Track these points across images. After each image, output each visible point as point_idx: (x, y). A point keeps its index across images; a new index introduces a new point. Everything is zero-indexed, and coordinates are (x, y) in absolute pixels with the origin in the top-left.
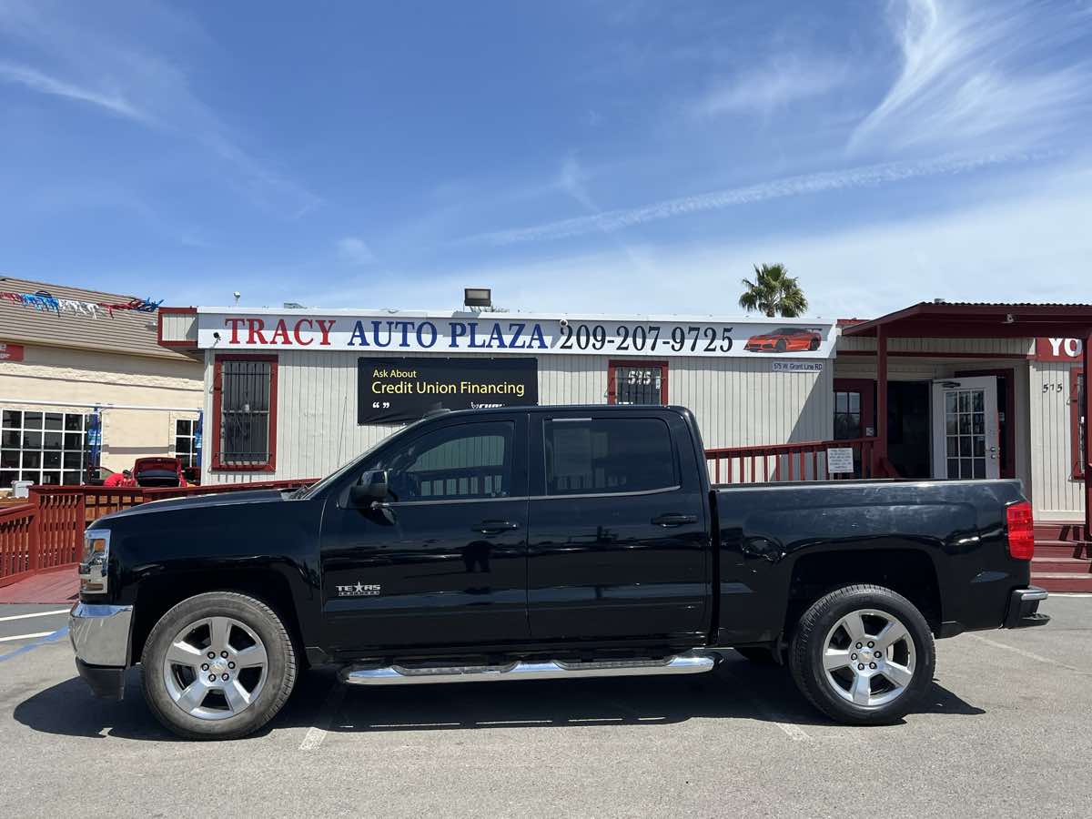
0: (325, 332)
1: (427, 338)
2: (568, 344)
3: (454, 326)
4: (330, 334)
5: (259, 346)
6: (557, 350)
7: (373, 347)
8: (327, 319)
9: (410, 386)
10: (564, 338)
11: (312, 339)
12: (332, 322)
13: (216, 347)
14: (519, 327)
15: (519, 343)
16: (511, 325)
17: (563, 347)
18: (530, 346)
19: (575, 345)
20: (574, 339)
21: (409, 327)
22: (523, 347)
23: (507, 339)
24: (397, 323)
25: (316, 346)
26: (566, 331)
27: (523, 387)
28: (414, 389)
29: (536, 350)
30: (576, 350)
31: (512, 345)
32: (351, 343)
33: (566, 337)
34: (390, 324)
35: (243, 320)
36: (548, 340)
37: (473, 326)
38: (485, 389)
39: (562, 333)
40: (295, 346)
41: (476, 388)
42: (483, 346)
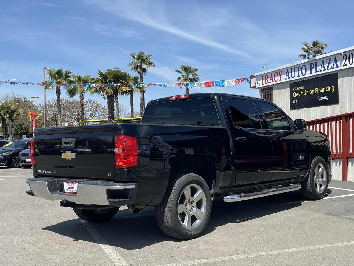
0: (280, 76)
1: (304, 72)
2: (346, 64)
3: (310, 64)
4: (281, 76)
5: (267, 84)
6: (342, 67)
7: (291, 79)
8: (280, 71)
9: (302, 92)
10: (344, 61)
11: (278, 80)
12: (282, 71)
13: (260, 87)
14: (329, 59)
15: (329, 67)
16: (327, 59)
17: (344, 65)
18: (333, 68)
19: (348, 64)
20: (347, 60)
21: (299, 68)
22: (331, 69)
23: (326, 66)
24: (296, 68)
25: (279, 82)
26: (345, 57)
27: (334, 87)
28: (303, 93)
29: (335, 69)
30: (349, 66)
31: (328, 69)
32: (286, 79)
33: (345, 61)
34: (294, 68)
35: (264, 76)
36: (339, 63)
37: (316, 63)
38: (322, 90)
39: (344, 59)
40: (275, 83)
41: (320, 90)
42: (319, 71)
